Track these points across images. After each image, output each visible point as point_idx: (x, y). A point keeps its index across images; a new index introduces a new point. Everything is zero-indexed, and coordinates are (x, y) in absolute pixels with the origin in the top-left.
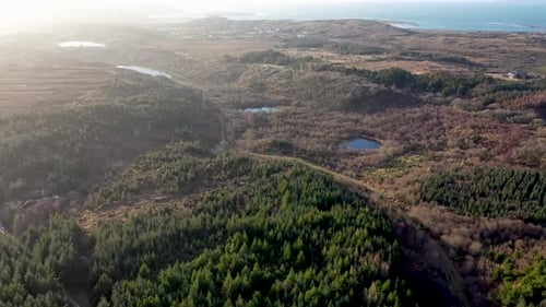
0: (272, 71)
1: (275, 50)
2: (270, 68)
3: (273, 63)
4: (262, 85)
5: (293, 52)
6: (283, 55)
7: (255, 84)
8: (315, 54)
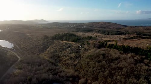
0: (67, 46)
1: (72, 33)
2: (66, 44)
3: (69, 40)
4: (59, 57)
5: (80, 34)
6: (75, 36)
7: (54, 56)
8: (93, 35)
